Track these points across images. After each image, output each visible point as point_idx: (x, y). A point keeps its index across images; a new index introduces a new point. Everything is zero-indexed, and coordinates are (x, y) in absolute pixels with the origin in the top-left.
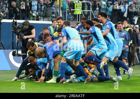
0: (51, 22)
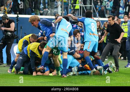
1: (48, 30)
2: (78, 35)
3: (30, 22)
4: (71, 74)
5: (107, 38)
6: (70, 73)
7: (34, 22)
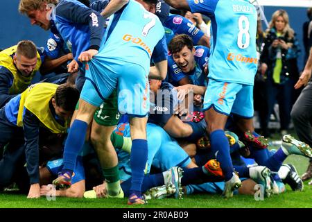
1: (81, 36)
2: (184, 55)
3: (23, 11)
4: (159, 193)
5: (283, 68)
6: (156, 191)
7: (38, 11)
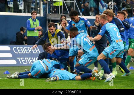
0: (31, 14)
